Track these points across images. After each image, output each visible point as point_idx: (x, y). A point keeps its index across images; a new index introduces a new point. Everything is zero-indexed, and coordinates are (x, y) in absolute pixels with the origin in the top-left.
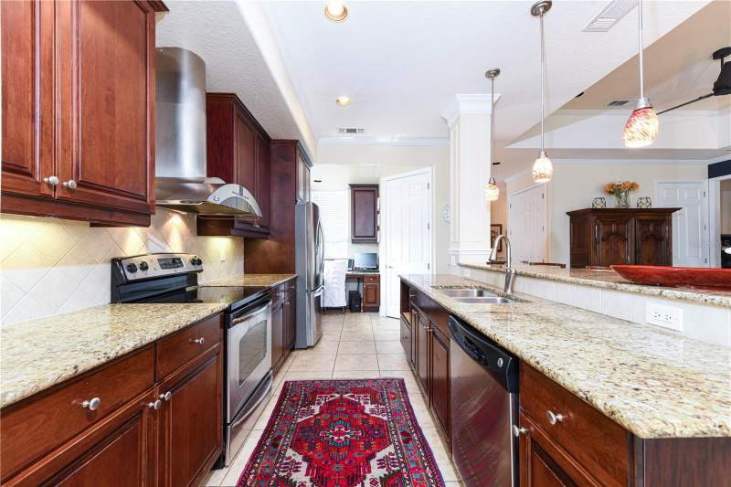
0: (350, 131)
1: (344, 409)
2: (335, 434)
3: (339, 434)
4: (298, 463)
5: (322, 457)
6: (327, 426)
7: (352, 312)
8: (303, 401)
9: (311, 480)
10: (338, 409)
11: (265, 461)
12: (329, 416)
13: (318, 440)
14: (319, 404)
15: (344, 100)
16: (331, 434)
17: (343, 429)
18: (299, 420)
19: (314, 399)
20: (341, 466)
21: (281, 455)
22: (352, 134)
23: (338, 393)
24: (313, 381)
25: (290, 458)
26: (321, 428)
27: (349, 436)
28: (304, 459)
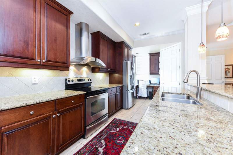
0: (144, 34)
1: (127, 132)
2: (118, 140)
3: (120, 140)
4: (103, 145)
5: (110, 146)
6: (118, 136)
7: (149, 99)
8: (116, 126)
9: (103, 152)
10: (124, 132)
11: (95, 141)
12: (120, 133)
13: (113, 140)
14: (120, 128)
15: (137, 24)
16: (118, 139)
17: (122, 139)
18: (111, 132)
19: (119, 126)
20: (114, 151)
21: (100, 141)
22: (145, 35)
23: (128, 126)
24: (122, 120)
25: (102, 142)
26: (116, 136)
27: (122, 142)
28: (105, 145)
